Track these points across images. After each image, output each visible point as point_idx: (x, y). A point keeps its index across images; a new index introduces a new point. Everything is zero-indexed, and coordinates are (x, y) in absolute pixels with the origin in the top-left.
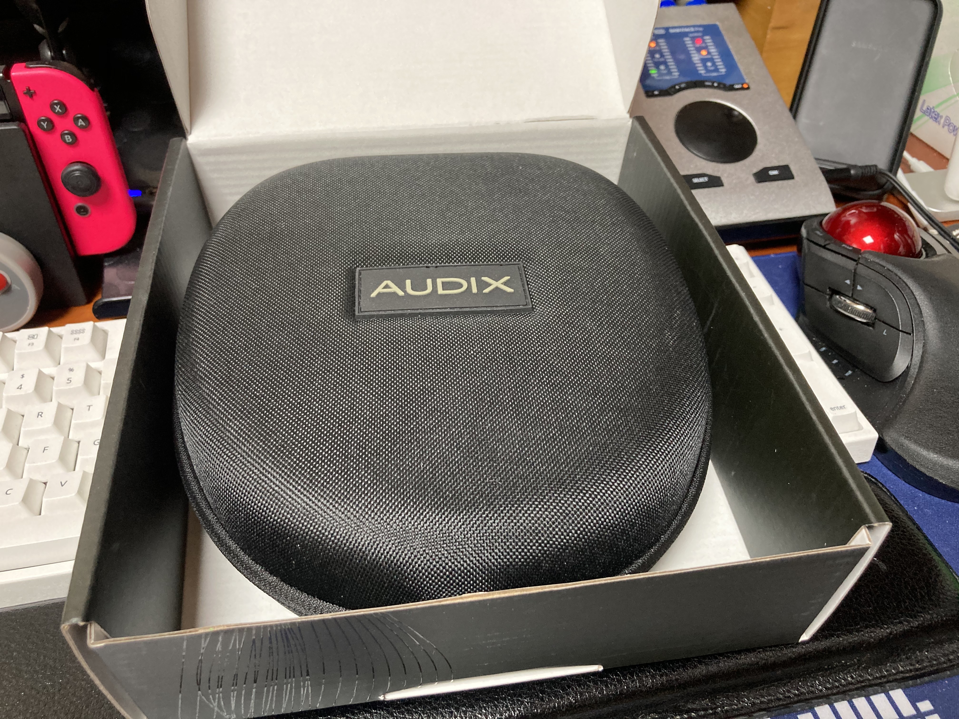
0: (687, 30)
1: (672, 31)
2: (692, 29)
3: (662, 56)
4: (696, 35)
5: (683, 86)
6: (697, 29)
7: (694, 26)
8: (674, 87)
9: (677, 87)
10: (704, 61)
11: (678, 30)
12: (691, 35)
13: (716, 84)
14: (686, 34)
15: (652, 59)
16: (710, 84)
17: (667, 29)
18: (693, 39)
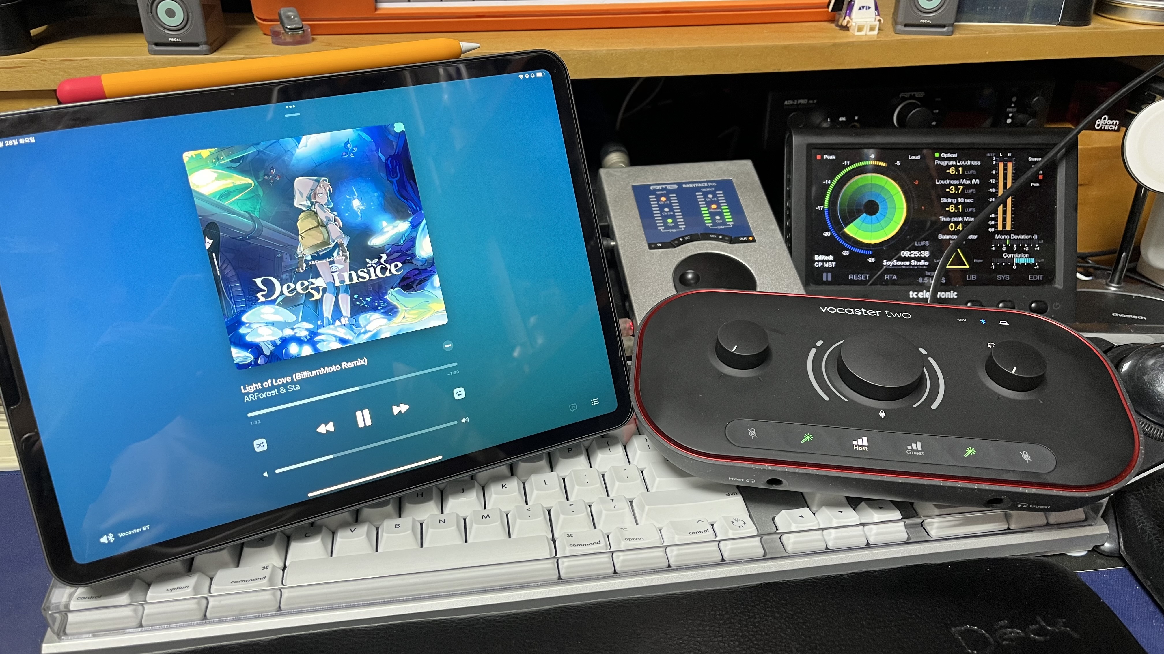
0: (700, 185)
1: (684, 186)
2: (706, 184)
3: (671, 209)
4: (709, 189)
5: (687, 238)
6: (710, 184)
7: (707, 182)
8: (678, 239)
9: (681, 240)
10: (712, 215)
11: (691, 185)
12: (703, 190)
13: (721, 237)
14: (698, 189)
15: (661, 213)
16: (715, 236)
17: (680, 184)
18: (705, 195)
